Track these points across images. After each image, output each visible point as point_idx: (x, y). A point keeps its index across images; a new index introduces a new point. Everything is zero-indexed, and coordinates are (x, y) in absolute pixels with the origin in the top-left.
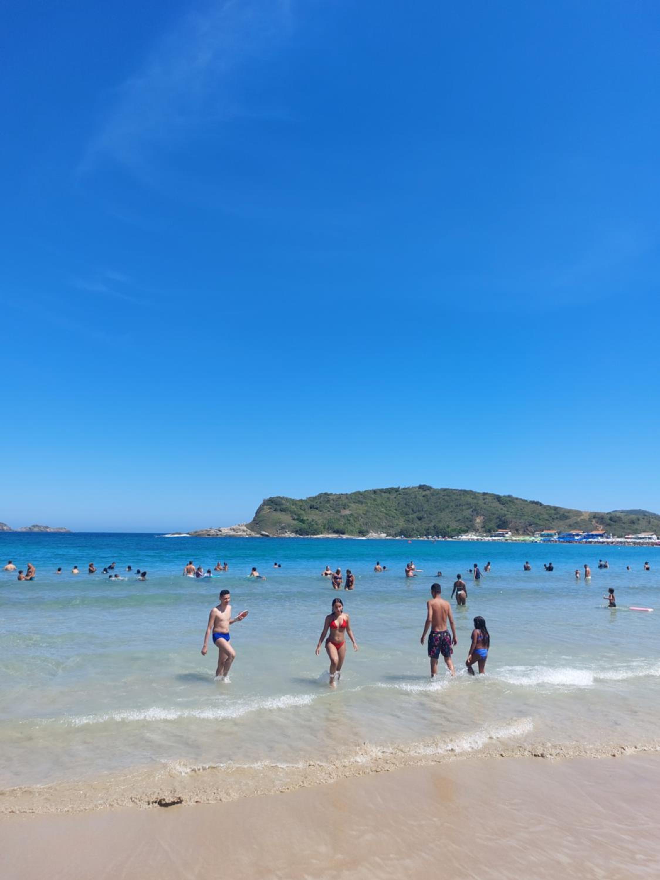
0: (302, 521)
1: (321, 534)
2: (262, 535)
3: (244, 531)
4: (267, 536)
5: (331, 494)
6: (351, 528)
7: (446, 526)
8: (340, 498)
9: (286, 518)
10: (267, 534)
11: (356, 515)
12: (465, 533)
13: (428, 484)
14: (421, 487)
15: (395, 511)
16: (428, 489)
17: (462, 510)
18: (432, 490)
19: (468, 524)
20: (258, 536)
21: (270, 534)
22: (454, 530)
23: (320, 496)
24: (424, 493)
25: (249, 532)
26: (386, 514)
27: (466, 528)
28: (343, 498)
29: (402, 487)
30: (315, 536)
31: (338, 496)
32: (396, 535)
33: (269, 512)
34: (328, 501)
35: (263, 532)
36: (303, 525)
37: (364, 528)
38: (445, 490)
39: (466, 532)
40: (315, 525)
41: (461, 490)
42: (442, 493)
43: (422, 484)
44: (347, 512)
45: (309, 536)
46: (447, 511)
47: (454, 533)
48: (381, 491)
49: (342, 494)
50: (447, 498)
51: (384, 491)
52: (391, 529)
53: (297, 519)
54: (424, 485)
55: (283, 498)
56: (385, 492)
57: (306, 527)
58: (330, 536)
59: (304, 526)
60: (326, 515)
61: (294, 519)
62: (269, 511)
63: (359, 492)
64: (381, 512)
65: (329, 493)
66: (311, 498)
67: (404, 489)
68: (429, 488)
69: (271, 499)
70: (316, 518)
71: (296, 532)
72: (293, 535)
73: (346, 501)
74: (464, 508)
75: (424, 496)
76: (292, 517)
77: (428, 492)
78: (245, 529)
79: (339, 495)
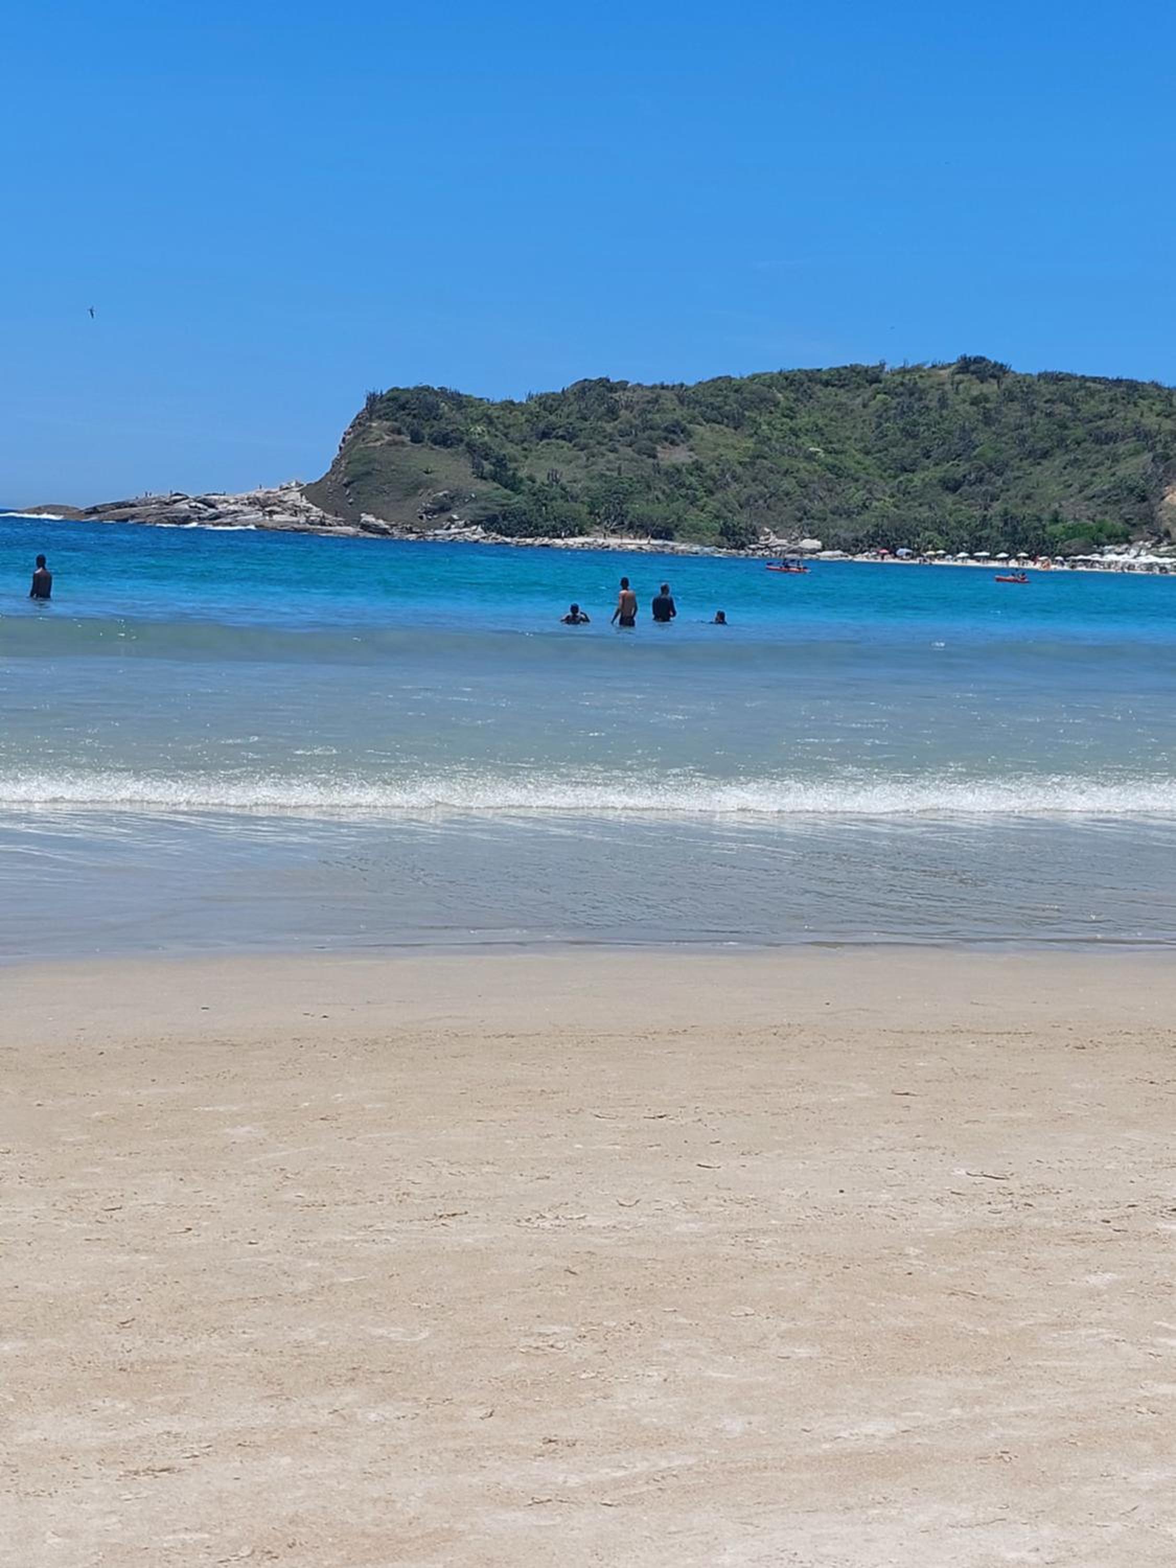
0: (513, 485)
1: (581, 533)
2: (366, 527)
3: (296, 510)
4: (384, 532)
5: (623, 386)
6: (693, 515)
7: (1046, 516)
8: (656, 401)
9: (450, 470)
10: (382, 523)
11: (713, 469)
12: (1118, 543)
13: (992, 358)
14: (967, 366)
15: (859, 456)
16: (993, 376)
17: (1116, 459)
18: (1007, 381)
19: (1129, 508)
20: (351, 530)
21: (392, 526)
22: (1072, 532)
23: (584, 389)
24: (977, 389)
25: (316, 512)
26: (831, 468)
27: (1120, 526)
28: (669, 401)
29: (894, 364)
30: (558, 542)
31: (651, 395)
32: (854, 546)
33: (390, 444)
34: (612, 413)
35: (370, 519)
36: (518, 498)
37: (742, 519)
38: (1056, 378)
39: (1123, 539)
40: (560, 502)
41: (1118, 382)
42: (1046, 389)
43: (972, 354)
44: (679, 456)
45: (539, 541)
46: (1059, 459)
47: (1076, 542)
48: (813, 376)
49: (663, 387)
50: (1061, 408)
51: (825, 377)
52: (843, 522)
53: (495, 478)
54: (980, 360)
56: (827, 384)
57: (524, 506)
58: (613, 542)
59: (518, 501)
60: (600, 466)
61: (482, 477)
62: (387, 438)
63: (729, 379)
64: (811, 457)
65: (613, 380)
66: (547, 396)
67: (904, 371)
68: (999, 372)
69: (396, 393)
70: (566, 473)
71: (490, 523)
72: (476, 533)
73: (680, 413)
74: (1122, 448)
75: (975, 402)
76: (477, 466)
77: (990, 388)
78: (304, 503)
79: (654, 387)
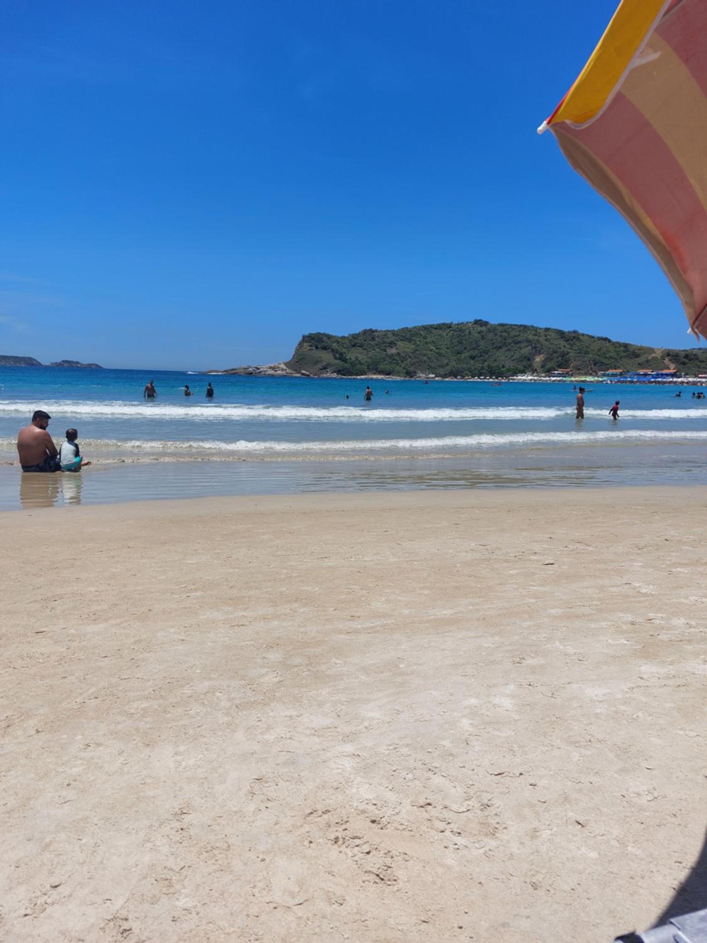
0: (345, 361)
1: (365, 374)
2: (303, 374)
3: (283, 370)
4: (308, 375)
5: (376, 331)
6: (398, 368)
7: (501, 366)
8: (386, 335)
9: (327, 357)
10: (307, 373)
11: (403, 355)
12: (522, 373)
13: (484, 319)
14: (478, 322)
15: (446, 350)
16: (485, 325)
17: (521, 349)
18: (489, 326)
19: (525, 363)
20: (299, 375)
21: (310, 374)
22: (508, 370)
23: (365, 332)
24: (480, 329)
25: (289, 371)
26: (437, 353)
27: (522, 368)
28: (390, 335)
29: (455, 322)
30: (359, 377)
31: (384, 333)
32: (445, 376)
33: (309, 350)
34: (373, 339)
35: (304, 372)
36: (346, 365)
37: (412, 369)
38: (502, 325)
39: (523, 372)
40: (359, 365)
41: (521, 326)
42: (500, 329)
43: (478, 318)
44: (393, 351)
45: (353, 377)
46: (504, 349)
47: (510, 373)
48: (431, 326)
49: (388, 331)
50: (504, 334)
51: (435, 327)
52: (441, 369)
53: (340, 359)
54: (481, 320)
55: (325, 335)
56: (436, 329)
57: (348, 367)
58: (374, 377)
59: (347, 365)
60: (370, 354)
61: (336, 359)
62: (308, 348)
63: (407, 328)
64: (431, 350)
65: (374, 329)
66: (354, 334)
67: (458, 324)
68: (486, 324)
69: (311, 335)
70: (360, 357)
71: (339, 372)
72: (335, 375)
73: (393, 338)
74: (522, 345)
75: (479, 333)
76: (334, 356)
77: (484, 329)
78: (284, 367)
79: (385, 331)
